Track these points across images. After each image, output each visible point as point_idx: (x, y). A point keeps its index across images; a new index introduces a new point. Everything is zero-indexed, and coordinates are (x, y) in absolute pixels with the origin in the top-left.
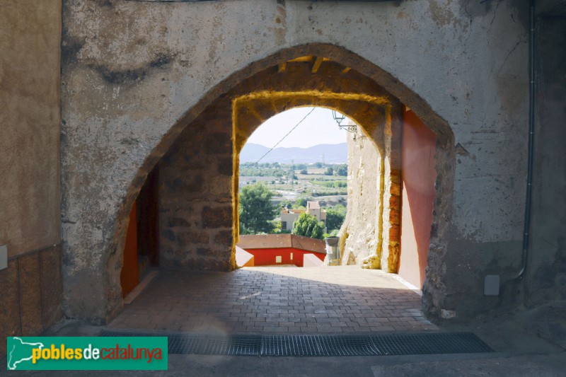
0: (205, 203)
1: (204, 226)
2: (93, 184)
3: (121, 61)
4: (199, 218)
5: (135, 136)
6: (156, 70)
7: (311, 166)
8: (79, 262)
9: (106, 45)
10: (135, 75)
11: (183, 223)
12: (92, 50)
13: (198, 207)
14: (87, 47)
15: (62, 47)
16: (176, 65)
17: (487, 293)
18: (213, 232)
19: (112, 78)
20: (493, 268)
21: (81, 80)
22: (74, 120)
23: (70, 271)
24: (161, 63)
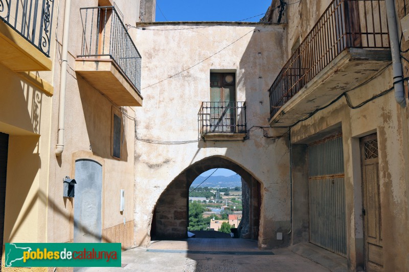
0: (175, 209)
1: (175, 219)
2: (145, 201)
3: (154, 161)
4: (173, 215)
5: (158, 185)
6: (165, 164)
8: (139, 226)
9: (149, 156)
10: (158, 166)
11: (166, 217)
12: (144, 157)
13: (173, 211)
14: (142, 156)
15: (135, 156)
16: (171, 162)
17: (278, 239)
18: (178, 222)
19: (151, 166)
20: (280, 230)
21: (141, 167)
22: (138, 180)
23: (136, 229)
24: (167, 162)
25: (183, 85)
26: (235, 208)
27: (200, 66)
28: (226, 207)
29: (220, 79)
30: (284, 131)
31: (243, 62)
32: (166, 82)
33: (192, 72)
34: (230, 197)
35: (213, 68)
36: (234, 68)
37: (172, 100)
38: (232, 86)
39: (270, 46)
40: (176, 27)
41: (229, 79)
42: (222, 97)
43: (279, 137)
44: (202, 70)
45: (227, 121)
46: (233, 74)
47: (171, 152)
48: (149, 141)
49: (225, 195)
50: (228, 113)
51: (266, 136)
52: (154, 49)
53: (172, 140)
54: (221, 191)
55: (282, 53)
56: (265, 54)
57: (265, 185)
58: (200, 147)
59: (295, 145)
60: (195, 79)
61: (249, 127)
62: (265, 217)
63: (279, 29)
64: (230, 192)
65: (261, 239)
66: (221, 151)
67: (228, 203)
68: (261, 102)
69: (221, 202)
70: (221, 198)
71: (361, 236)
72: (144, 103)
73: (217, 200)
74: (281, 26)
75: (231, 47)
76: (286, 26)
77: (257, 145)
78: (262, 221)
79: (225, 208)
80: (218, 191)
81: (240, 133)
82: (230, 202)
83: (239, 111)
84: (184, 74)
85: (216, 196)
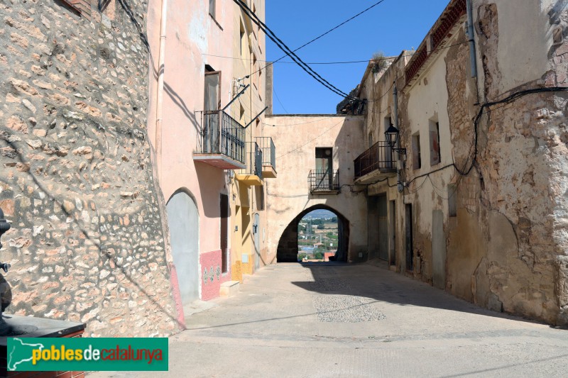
3: (279, 209)
7: (328, 221)
8: (271, 251)
9: (276, 205)
10: (282, 211)
12: (273, 206)
15: (267, 206)
16: (291, 209)
17: (359, 257)
18: (291, 249)
19: (278, 212)
20: (361, 251)
21: (271, 213)
22: (269, 221)
23: (269, 253)
24: (288, 209)
25: (297, 158)
26: (331, 245)
27: (309, 144)
28: (320, 244)
29: (322, 153)
30: (364, 187)
31: (337, 142)
32: (286, 156)
33: (303, 149)
34: (325, 231)
35: (317, 146)
36: (331, 146)
37: (291, 168)
38: (330, 157)
39: (355, 130)
40: (292, 117)
41: (328, 153)
42: (323, 164)
43: (360, 192)
44: (310, 148)
45: (326, 182)
46: (330, 149)
47: (291, 202)
48: (276, 196)
49: (318, 228)
50: (327, 175)
51: (352, 191)
52: (277, 133)
53: (291, 195)
54: (313, 223)
55: (363, 135)
56: (352, 136)
57: (351, 222)
58: (309, 199)
59: (371, 196)
60: (306, 154)
61: (341, 185)
62: (351, 243)
63: (361, 118)
64: (325, 225)
65: (349, 257)
66: (323, 201)
67: (323, 239)
68: (349, 169)
69: (314, 238)
70: (313, 233)
71: (393, 248)
72: (278, 176)
73: (308, 235)
74: (362, 116)
75: (329, 132)
76: (366, 116)
77: (346, 197)
78: (349, 246)
79: (319, 246)
80: (309, 223)
81: (335, 189)
82: (325, 237)
83: (334, 175)
84: (298, 151)
85: (307, 229)
